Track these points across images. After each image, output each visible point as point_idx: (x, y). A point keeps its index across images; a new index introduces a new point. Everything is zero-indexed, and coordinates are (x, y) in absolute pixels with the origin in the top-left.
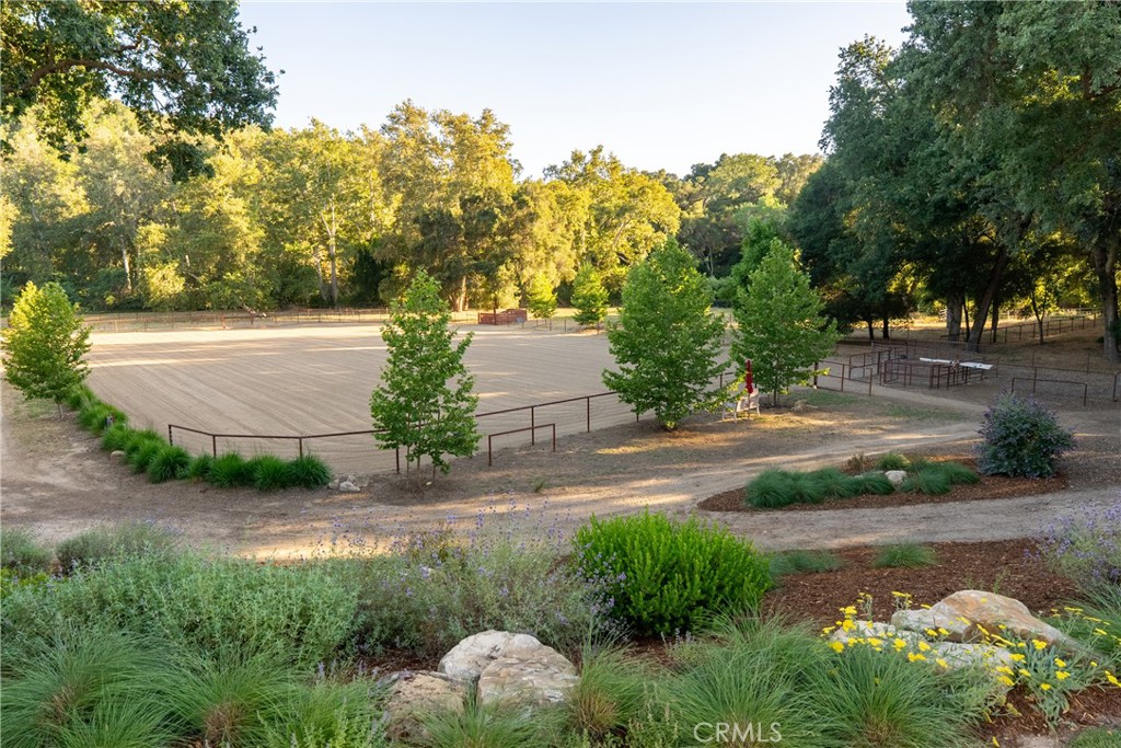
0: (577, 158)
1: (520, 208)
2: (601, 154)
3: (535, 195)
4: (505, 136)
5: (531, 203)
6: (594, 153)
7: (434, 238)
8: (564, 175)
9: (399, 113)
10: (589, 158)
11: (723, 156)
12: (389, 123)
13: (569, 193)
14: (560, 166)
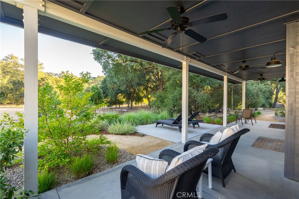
0: (63, 73)
1: (43, 81)
2: (69, 72)
3: (47, 78)
4: (42, 65)
5: (46, 80)
6: (67, 72)
7: (17, 87)
8: (59, 76)
9: (9, 56)
10: (66, 73)
11: (98, 76)
12: (5, 58)
13: (60, 79)
14: (58, 74)
